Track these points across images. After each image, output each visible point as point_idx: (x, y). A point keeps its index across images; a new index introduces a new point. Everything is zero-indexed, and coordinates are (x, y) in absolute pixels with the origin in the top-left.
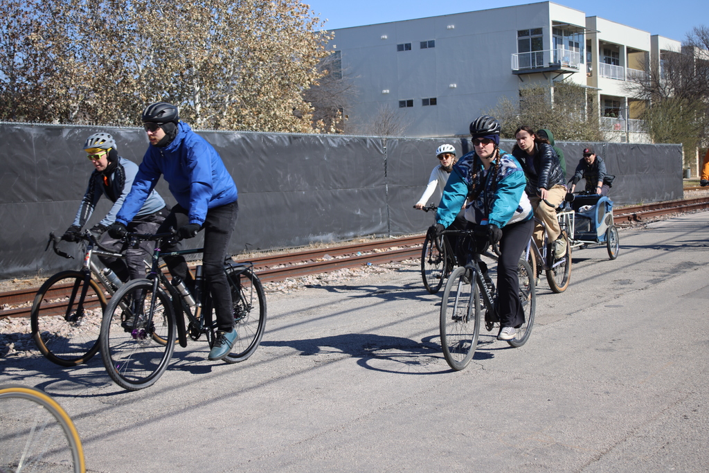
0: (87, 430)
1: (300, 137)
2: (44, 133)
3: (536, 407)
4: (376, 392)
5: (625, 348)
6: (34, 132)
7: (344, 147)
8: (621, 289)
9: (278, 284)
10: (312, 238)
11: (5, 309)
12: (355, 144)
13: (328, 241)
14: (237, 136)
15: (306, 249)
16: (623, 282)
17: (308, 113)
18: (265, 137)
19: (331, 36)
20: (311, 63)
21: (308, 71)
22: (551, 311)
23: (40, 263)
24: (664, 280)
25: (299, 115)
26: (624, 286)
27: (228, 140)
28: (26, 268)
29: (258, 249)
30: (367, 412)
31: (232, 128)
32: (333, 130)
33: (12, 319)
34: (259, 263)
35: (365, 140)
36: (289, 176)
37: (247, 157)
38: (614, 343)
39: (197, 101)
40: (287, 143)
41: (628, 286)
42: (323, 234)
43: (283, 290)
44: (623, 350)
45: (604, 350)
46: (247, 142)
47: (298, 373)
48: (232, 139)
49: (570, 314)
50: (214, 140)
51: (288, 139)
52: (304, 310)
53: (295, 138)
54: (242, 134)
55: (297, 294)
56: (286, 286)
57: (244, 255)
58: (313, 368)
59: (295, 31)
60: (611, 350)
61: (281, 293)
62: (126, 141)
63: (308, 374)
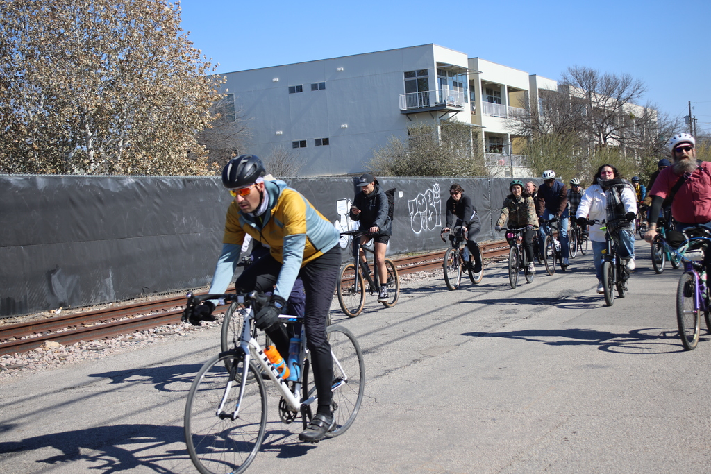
1: (196, 180)
3: (426, 437)
5: (511, 376)
8: (507, 318)
9: (175, 326)
14: (130, 180)
15: (203, 291)
16: (508, 312)
17: (203, 156)
18: (159, 180)
19: (223, 81)
21: (201, 114)
22: (441, 342)
24: (546, 308)
25: (193, 157)
26: (509, 316)
27: (121, 184)
29: (155, 292)
31: (126, 172)
34: (156, 306)
36: (184, 219)
37: (141, 200)
38: (500, 371)
39: (90, 147)
40: (181, 186)
41: (513, 315)
43: (180, 332)
44: (508, 377)
45: (491, 378)
46: (141, 186)
48: (126, 184)
49: (459, 345)
50: (107, 185)
51: (182, 182)
52: (200, 351)
53: (189, 180)
54: (136, 178)
55: (194, 335)
56: (182, 328)
57: (141, 299)
60: (496, 378)
61: (177, 335)
62: (16, 188)
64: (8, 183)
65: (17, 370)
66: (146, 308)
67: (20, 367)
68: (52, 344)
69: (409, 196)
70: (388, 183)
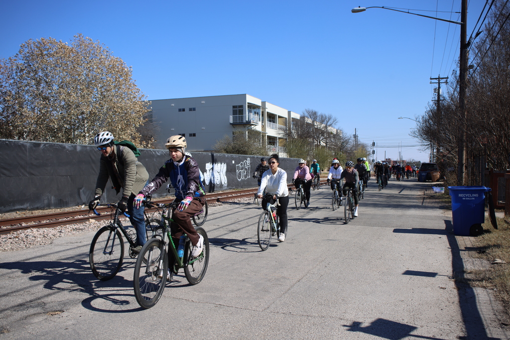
1: (144, 150)
2: (32, 146)
5: (298, 242)
6: (28, 145)
11: (23, 225)
17: (139, 138)
19: (150, 103)
20: (140, 115)
23: (28, 205)
25: (134, 138)
28: (22, 207)
32: (149, 146)
33: (32, 229)
59: (133, 100)
62: (68, 150)
64: (65, 147)
68: (92, 221)
69: (237, 163)
70: (228, 157)
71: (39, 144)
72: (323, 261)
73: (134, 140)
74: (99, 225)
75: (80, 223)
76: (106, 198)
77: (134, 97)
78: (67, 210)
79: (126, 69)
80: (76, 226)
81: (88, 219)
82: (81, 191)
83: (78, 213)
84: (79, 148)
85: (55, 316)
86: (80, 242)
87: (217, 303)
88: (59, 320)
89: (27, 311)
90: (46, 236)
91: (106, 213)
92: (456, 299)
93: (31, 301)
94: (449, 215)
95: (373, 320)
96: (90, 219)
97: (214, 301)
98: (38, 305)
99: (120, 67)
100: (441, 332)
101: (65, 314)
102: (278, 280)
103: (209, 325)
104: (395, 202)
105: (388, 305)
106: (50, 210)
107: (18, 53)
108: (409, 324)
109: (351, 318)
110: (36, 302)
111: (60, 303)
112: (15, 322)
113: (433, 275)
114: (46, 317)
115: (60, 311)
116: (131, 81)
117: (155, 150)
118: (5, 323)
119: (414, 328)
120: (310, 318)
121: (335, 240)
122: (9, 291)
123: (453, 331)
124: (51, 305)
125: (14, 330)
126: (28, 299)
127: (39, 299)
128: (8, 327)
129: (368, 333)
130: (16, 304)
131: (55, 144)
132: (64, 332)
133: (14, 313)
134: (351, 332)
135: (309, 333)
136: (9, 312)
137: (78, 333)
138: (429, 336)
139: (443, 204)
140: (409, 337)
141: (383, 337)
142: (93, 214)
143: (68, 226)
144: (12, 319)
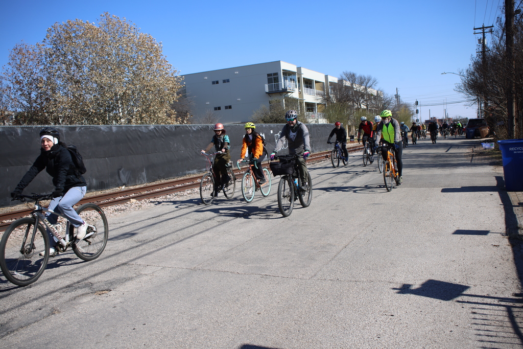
0: (138, 252)
2: (68, 130)
3: (316, 232)
4: (250, 231)
6: (64, 129)
7: (199, 131)
10: (187, 172)
12: (204, 128)
13: (194, 174)
15: (185, 178)
17: (174, 115)
18: (164, 127)
19: (183, 78)
20: (174, 91)
21: (173, 94)
24: (349, 182)
29: (164, 178)
30: (249, 239)
32: (185, 122)
35: (208, 126)
36: (175, 144)
38: (338, 207)
39: (120, 111)
42: (192, 170)
44: (342, 209)
45: (335, 210)
46: (156, 130)
47: (214, 227)
48: (150, 129)
49: (316, 197)
53: (178, 127)
58: (219, 225)
59: (166, 77)
63: (218, 227)
64: (100, 129)
65: (122, 211)
66: (165, 185)
67: (123, 210)
68: (133, 201)
69: (275, 132)
70: (265, 127)
71: (75, 128)
72: (369, 225)
73: (170, 117)
74: (140, 204)
75: (121, 203)
76: (145, 178)
77: (167, 74)
78: (108, 191)
79: (156, 45)
80: (118, 207)
81: (129, 199)
82: (121, 172)
83: (119, 194)
84: (114, 129)
85: (103, 295)
86: (123, 222)
87: (263, 274)
88: (106, 299)
89: (76, 292)
90: (89, 218)
91: (146, 192)
92: (511, 256)
93: (78, 282)
94: (500, 171)
95: (424, 281)
96: (131, 199)
97: (259, 272)
98: (86, 286)
99: (149, 43)
100: (496, 290)
101: (112, 293)
102: (323, 247)
103: (256, 295)
104: (442, 161)
105: (439, 266)
106: (91, 193)
107: (46, 38)
108: (461, 284)
109: (401, 280)
110: (83, 282)
111: (107, 283)
112: (65, 303)
113: (485, 233)
114: (94, 297)
115: (107, 290)
116: (161, 57)
117: (191, 125)
118: (55, 304)
119: (466, 288)
120: (358, 283)
121: (381, 204)
122: (56, 274)
123: (508, 289)
124: (98, 284)
125: (64, 310)
126: (76, 280)
127: (86, 279)
128: (58, 308)
129: (419, 295)
130: (64, 286)
131: (90, 127)
132: (112, 310)
133: (63, 294)
134: (402, 295)
135: (358, 298)
136: (57, 294)
137: (126, 310)
138: (483, 295)
139: (494, 160)
140: (462, 297)
141: (434, 298)
142: (133, 194)
143: (109, 207)
144: (61, 300)
